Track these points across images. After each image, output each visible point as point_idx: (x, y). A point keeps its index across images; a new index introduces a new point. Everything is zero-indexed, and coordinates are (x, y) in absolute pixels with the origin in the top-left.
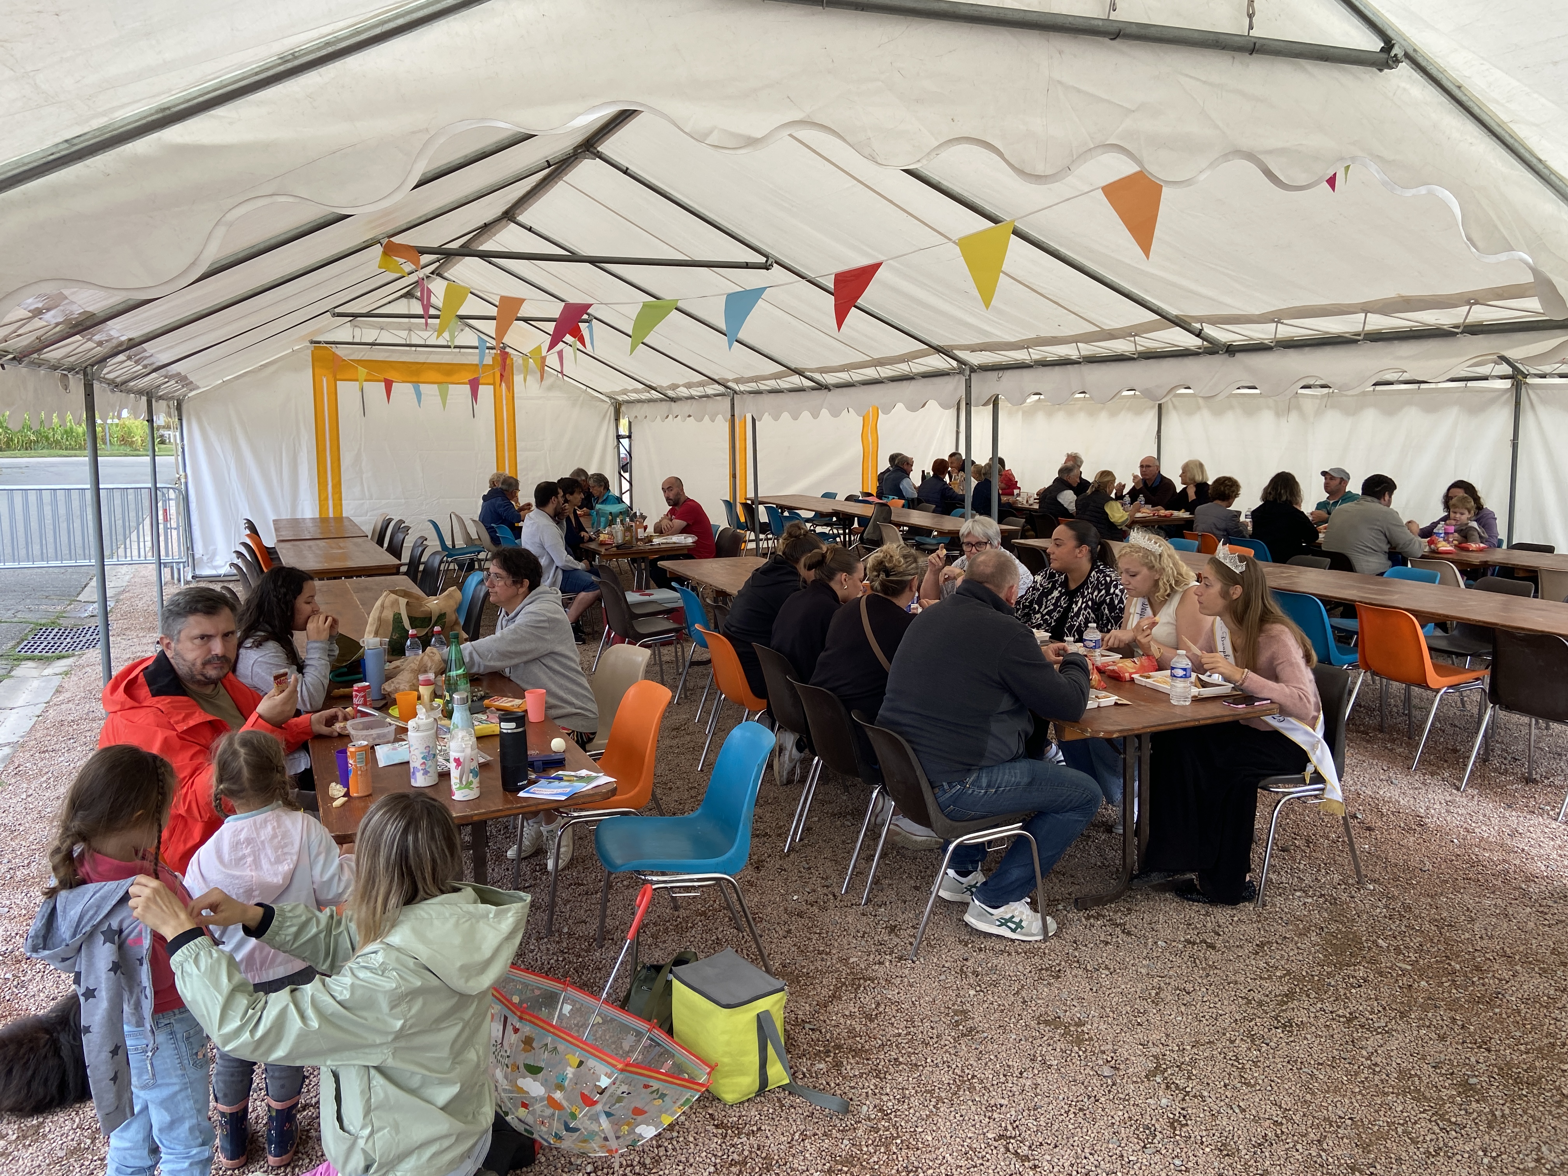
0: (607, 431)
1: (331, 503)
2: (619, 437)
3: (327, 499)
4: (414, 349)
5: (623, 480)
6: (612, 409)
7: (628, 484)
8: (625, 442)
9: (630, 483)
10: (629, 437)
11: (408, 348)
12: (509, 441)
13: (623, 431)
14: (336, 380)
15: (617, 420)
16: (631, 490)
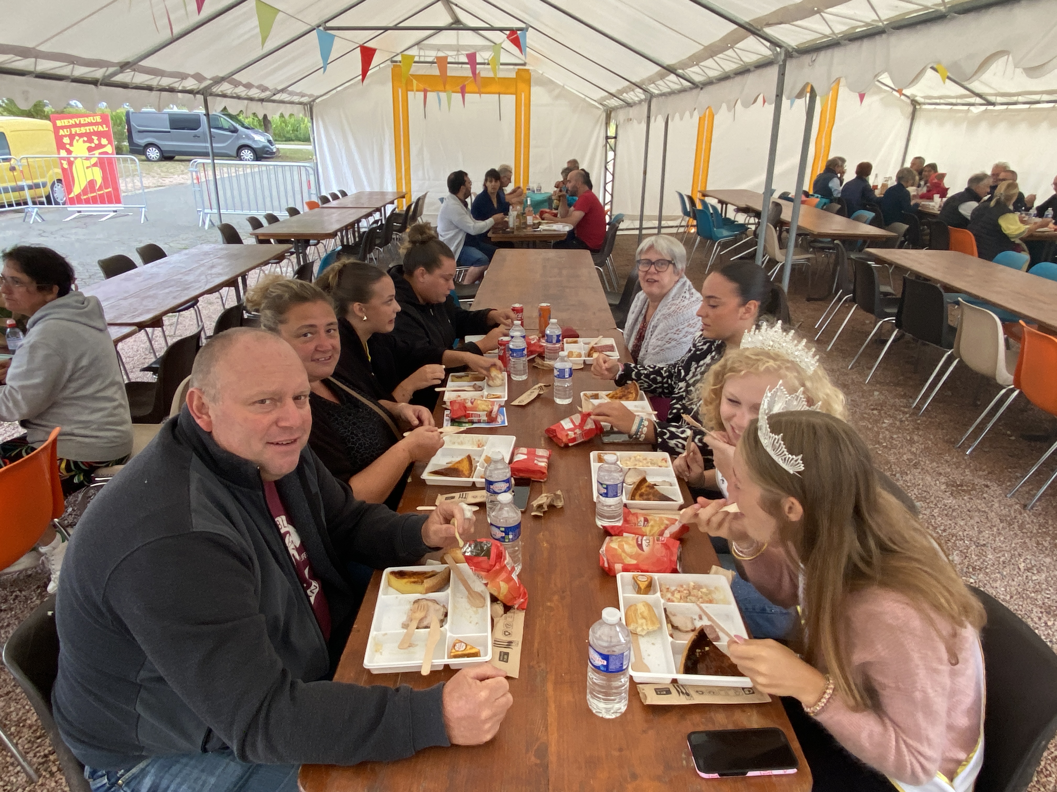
0: (599, 133)
1: (404, 181)
2: (607, 138)
3: (401, 178)
4: (460, 66)
5: (608, 173)
6: (604, 115)
7: (611, 177)
8: (612, 141)
9: (613, 175)
10: (615, 138)
11: (456, 66)
12: (524, 140)
13: (611, 133)
14: (407, 90)
15: (607, 124)
16: (613, 181)
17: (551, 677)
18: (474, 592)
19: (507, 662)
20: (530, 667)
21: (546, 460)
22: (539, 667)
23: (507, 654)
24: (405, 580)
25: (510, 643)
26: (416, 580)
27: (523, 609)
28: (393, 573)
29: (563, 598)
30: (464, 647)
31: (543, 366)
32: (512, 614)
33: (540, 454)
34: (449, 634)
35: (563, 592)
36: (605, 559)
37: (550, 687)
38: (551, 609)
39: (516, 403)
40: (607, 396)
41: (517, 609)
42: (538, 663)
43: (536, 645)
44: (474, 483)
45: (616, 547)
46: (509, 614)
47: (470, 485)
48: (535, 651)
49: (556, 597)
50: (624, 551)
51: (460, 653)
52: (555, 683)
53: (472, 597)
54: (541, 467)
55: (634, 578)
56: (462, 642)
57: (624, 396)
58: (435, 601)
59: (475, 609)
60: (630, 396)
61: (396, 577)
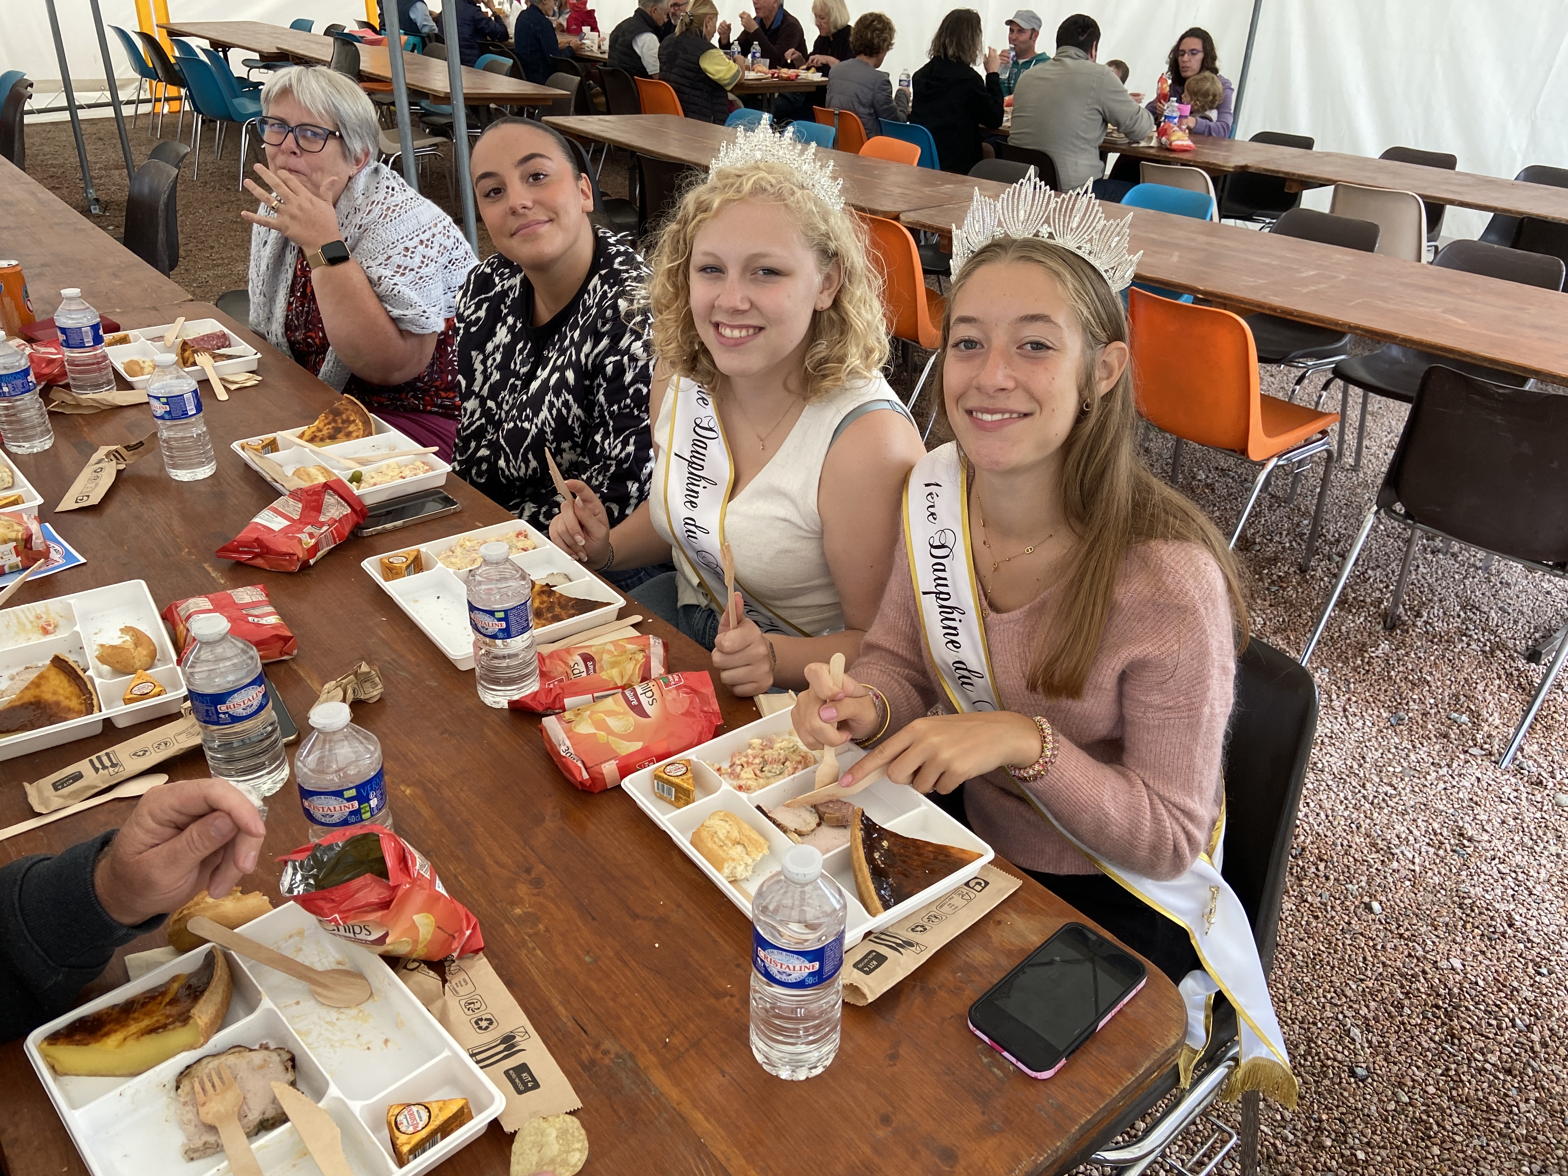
17: (648, 1059)
18: (326, 973)
19: (536, 1086)
20: (590, 1066)
21: (270, 609)
22: (606, 1053)
23: (523, 1068)
24: (112, 1041)
25: (509, 1042)
26: (146, 1023)
27: (476, 952)
28: (54, 1038)
29: (537, 883)
30: (425, 1115)
31: (78, 406)
32: (462, 976)
33: (247, 599)
34: (356, 1107)
35: (528, 871)
36: (580, 764)
37: (659, 1079)
38: (531, 919)
39: (68, 503)
40: (301, 436)
41: (460, 957)
42: (597, 1046)
43: (561, 1010)
44: (107, 722)
45: (592, 730)
46: (454, 981)
47: (99, 729)
48: (570, 1024)
49: (522, 889)
50: (610, 732)
51: (424, 1134)
52: (665, 1066)
53: (325, 986)
54: (274, 627)
55: (657, 777)
56: (409, 1105)
57: (338, 430)
58: (237, 1048)
59: (354, 1012)
60: (352, 428)
61: (79, 1043)
